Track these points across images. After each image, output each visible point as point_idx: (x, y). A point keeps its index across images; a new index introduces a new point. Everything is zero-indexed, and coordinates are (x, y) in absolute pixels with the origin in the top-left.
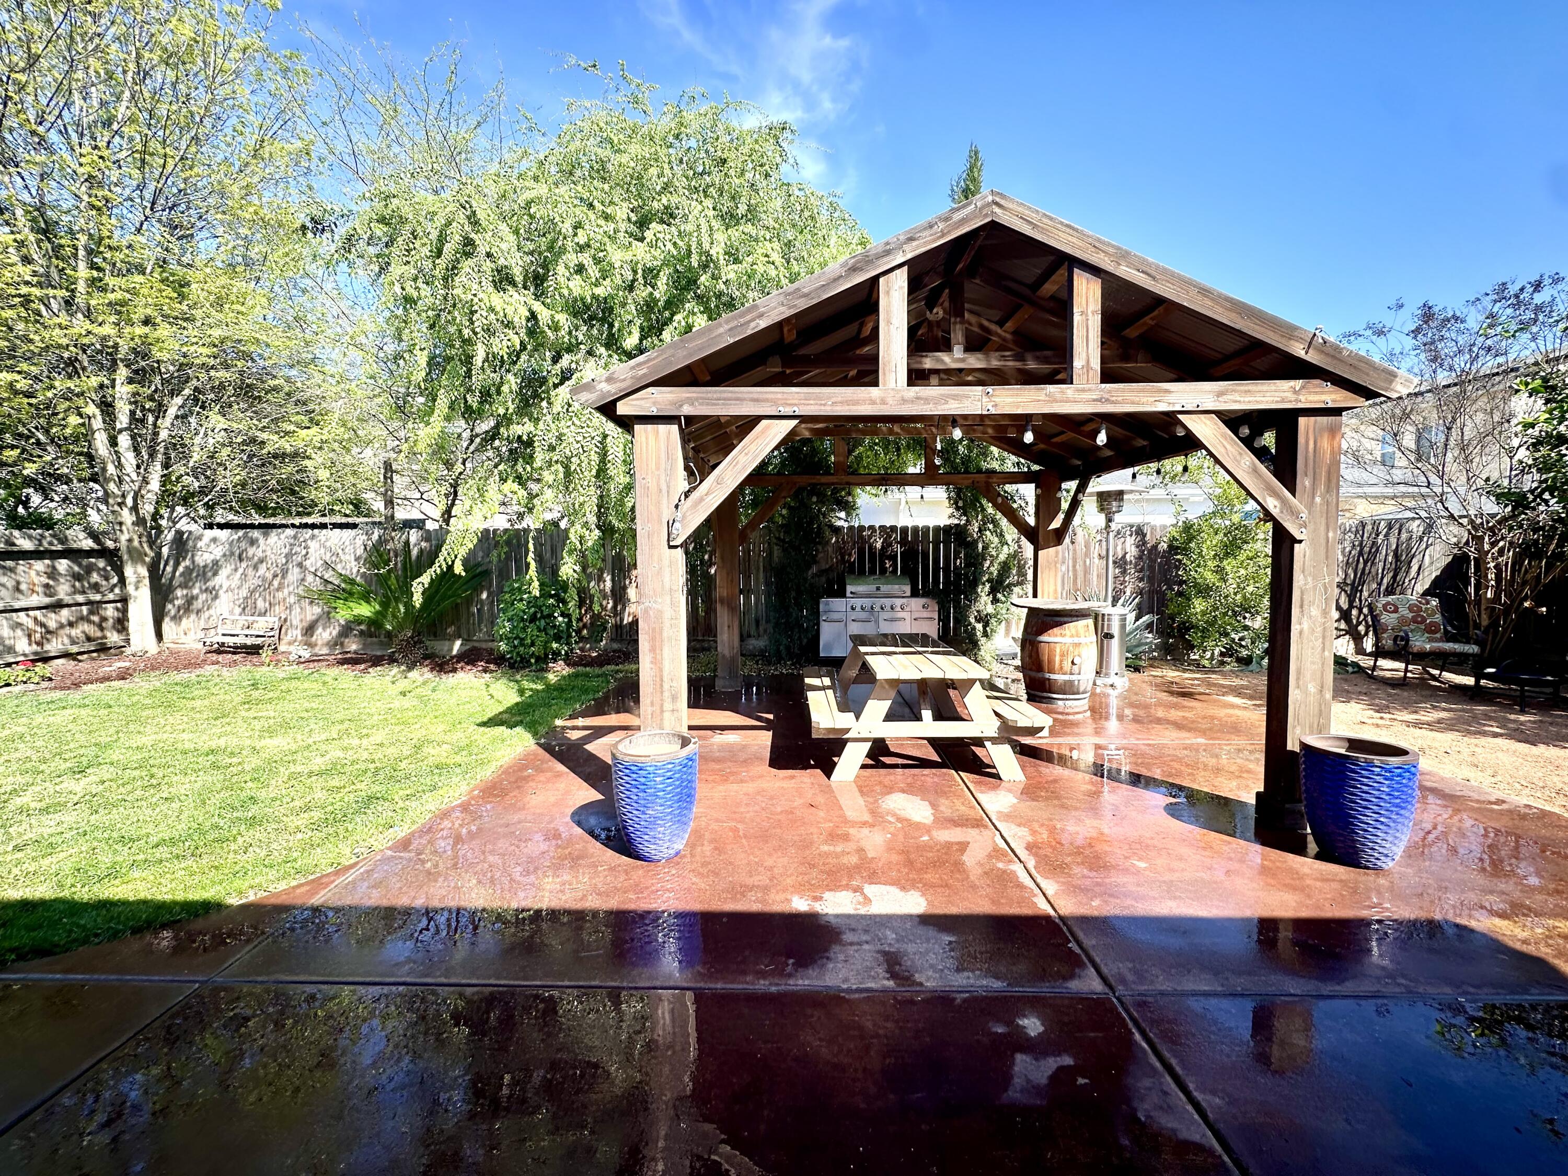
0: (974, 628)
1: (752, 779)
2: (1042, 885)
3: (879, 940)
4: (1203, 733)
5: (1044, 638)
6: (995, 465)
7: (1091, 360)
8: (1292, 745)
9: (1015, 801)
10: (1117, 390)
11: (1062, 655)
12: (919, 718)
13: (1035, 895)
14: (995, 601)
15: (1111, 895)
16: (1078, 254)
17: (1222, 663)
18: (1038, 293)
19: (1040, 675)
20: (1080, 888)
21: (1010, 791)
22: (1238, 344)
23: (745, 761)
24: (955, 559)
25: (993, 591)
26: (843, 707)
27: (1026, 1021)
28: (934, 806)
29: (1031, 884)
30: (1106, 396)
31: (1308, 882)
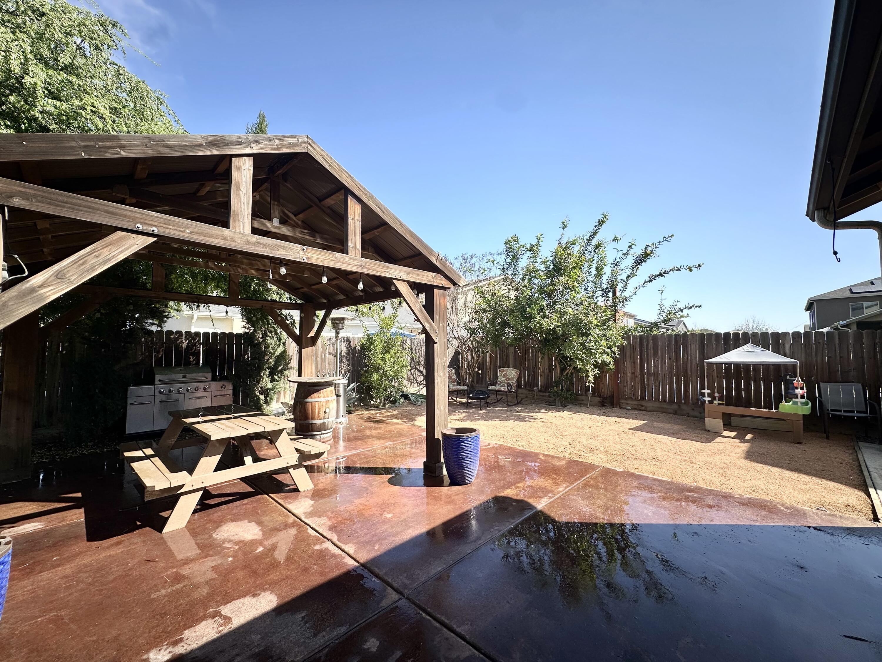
0: (259, 398)
1: (69, 560)
2: (346, 550)
3: (248, 646)
4: (389, 439)
5: (309, 399)
6: (275, 297)
7: (357, 244)
8: (438, 435)
9: (312, 502)
10: (369, 263)
11: (319, 409)
12: (243, 463)
13: (344, 558)
14: (273, 380)
15: (382, 539)
16: (351, 188)
17: (385, 405)
18: (323, 203)
19: (307, 422)
20: (366, 542)
21: (306, 497)
22: (412, 253)
23: (55, 545)
24: (244, 355)
25: (271, 374)
26: (174, 468)
27: (368, 644)
28: (259, 523)
29: (340, 552)
30: (364, 264)
31: (453, 498)
